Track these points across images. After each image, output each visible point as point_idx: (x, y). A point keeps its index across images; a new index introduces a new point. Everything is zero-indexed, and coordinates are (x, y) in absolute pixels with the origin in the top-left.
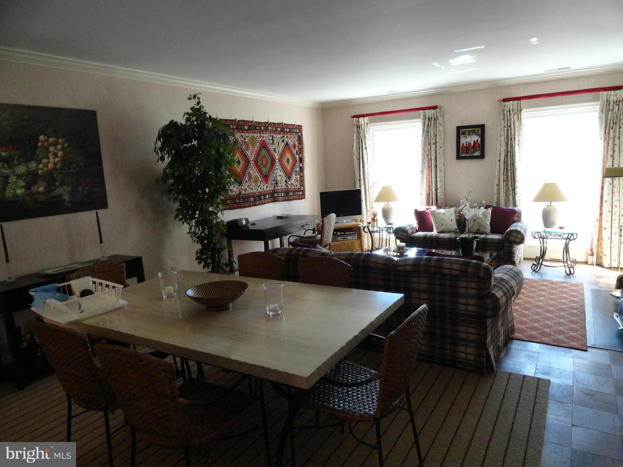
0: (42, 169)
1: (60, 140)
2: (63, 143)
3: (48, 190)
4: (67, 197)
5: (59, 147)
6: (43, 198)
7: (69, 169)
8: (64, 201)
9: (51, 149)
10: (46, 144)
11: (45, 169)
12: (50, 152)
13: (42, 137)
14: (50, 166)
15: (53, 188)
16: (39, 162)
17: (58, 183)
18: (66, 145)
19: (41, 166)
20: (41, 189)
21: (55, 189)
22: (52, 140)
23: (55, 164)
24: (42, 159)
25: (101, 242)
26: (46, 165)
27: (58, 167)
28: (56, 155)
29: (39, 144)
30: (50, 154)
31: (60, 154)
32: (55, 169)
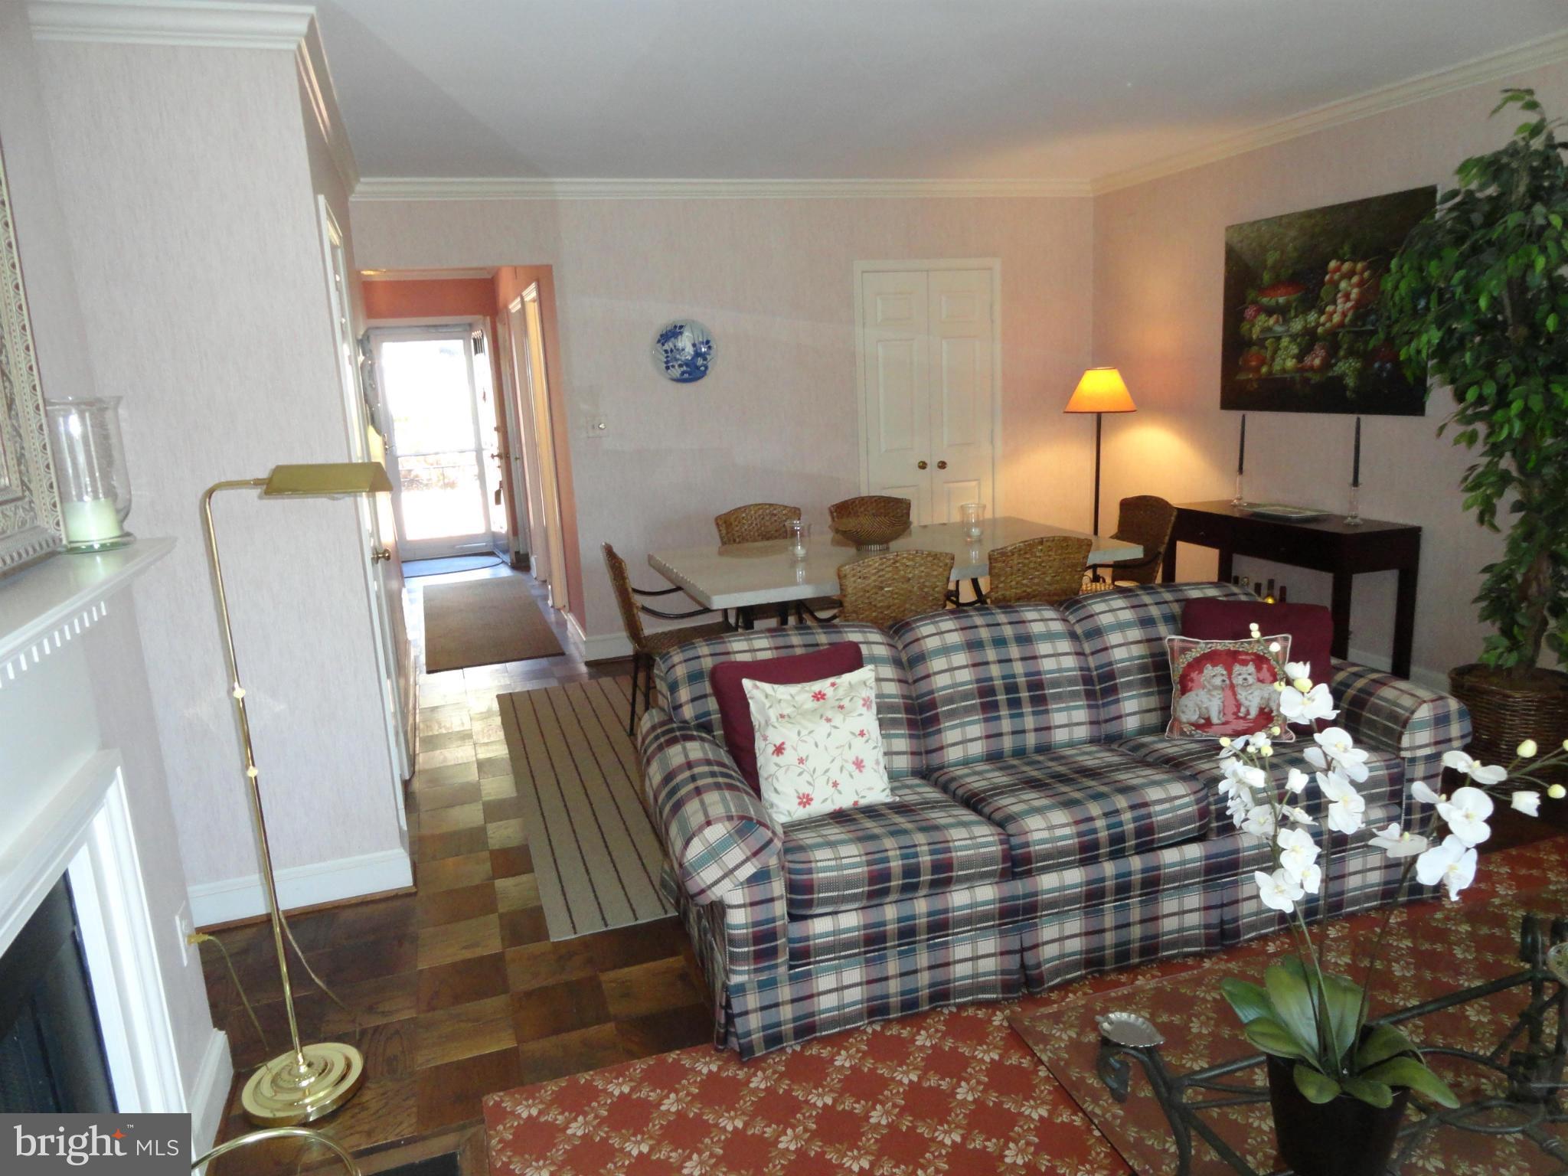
0: (1323, 325)
1: (1360, 266)
2: (1362, 273)
3: (1327, 365)
4: (1350, 382)
5: (1355, 279)
6: (1315, 378)
7: (1364, 325)
8: (1345, 388)
9: (1343, 285)
10: (1337, 276)
11: (1328, 325)
12: (1339, 291)
13: (1333, 264)
14: (1336, 318)
15: (1333, 361)
16: (1322, 312)
17: (1342, 353)
18: (1366, 274)
19: (1323, 319)
20: (1317, 362)
21: (1335, 364)
22: (1346, 266)
23: (1344, 315)
24: (1326, 305)
25: (1356, 482)
26: (1330, 319)
27: (1347, 320)
28: (1347, 296)
29: (1327, 277)
30: (1339, 295)
31: (1355, 293)
32: (1341, 325)
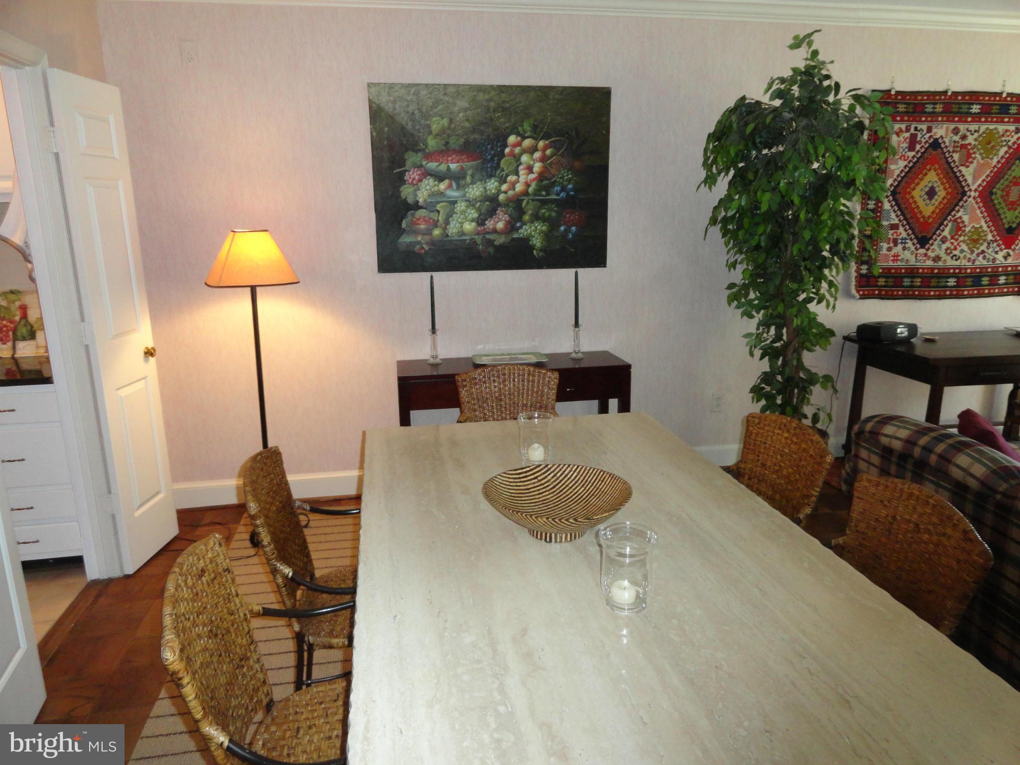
0: (506, 192)
1: (541, 144)
2: (544, 150)
3: (511, 227)
4: (537, 242)
5: (537, 155)
6: (500, 240)
7: (548, 194)
8: (532, 248)
9: (525, 158)
10: (517, 150)
11: (511, 193)
12: (521, 164)
13: (512, 139)
14: (519, 187)
15: (518, 225)
16: (503, 181)
17: (526, 218)
18: (548, 152)
19: (504, 187)
20: (500, 225)
21: (521, 227)
22: (527, 143)
23: (528, 185)
24: (507, 175)
25: (577, 324)
26: (513, 186)
27: (531, 190)
28: (530, 169)
29: (507, 150)
30: (521, 167)
31: (537, 167)
32: (526, 193)
